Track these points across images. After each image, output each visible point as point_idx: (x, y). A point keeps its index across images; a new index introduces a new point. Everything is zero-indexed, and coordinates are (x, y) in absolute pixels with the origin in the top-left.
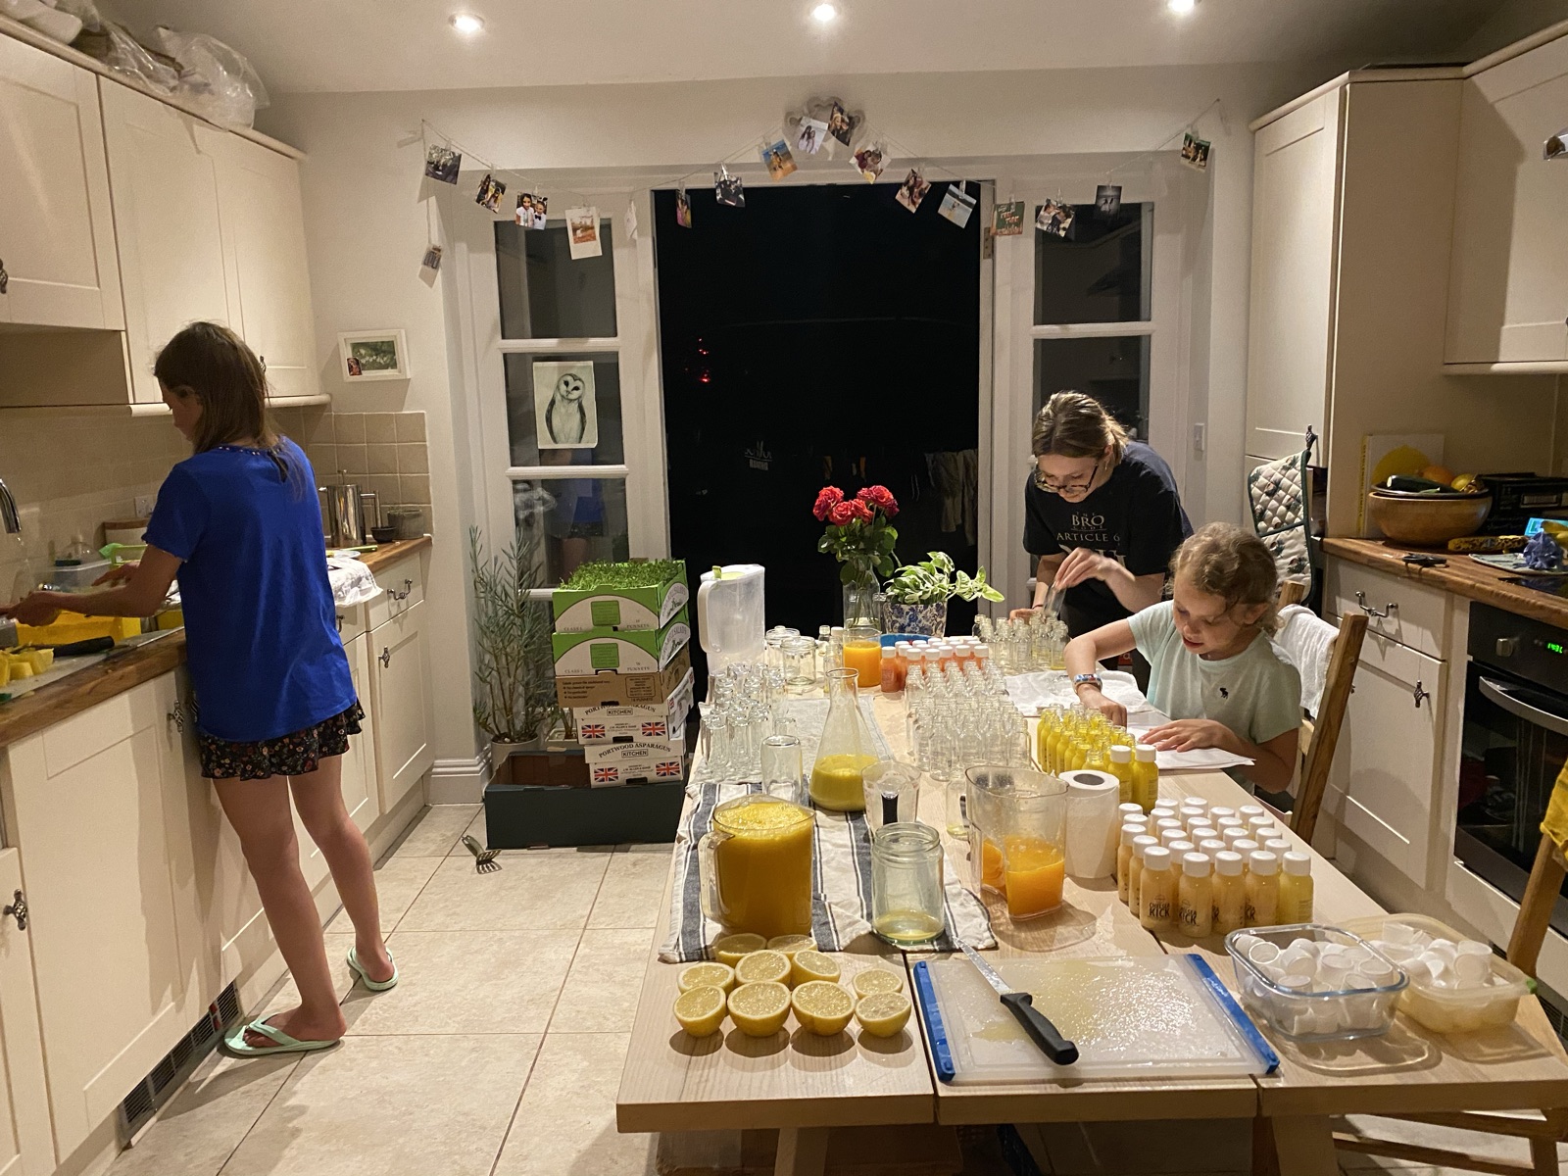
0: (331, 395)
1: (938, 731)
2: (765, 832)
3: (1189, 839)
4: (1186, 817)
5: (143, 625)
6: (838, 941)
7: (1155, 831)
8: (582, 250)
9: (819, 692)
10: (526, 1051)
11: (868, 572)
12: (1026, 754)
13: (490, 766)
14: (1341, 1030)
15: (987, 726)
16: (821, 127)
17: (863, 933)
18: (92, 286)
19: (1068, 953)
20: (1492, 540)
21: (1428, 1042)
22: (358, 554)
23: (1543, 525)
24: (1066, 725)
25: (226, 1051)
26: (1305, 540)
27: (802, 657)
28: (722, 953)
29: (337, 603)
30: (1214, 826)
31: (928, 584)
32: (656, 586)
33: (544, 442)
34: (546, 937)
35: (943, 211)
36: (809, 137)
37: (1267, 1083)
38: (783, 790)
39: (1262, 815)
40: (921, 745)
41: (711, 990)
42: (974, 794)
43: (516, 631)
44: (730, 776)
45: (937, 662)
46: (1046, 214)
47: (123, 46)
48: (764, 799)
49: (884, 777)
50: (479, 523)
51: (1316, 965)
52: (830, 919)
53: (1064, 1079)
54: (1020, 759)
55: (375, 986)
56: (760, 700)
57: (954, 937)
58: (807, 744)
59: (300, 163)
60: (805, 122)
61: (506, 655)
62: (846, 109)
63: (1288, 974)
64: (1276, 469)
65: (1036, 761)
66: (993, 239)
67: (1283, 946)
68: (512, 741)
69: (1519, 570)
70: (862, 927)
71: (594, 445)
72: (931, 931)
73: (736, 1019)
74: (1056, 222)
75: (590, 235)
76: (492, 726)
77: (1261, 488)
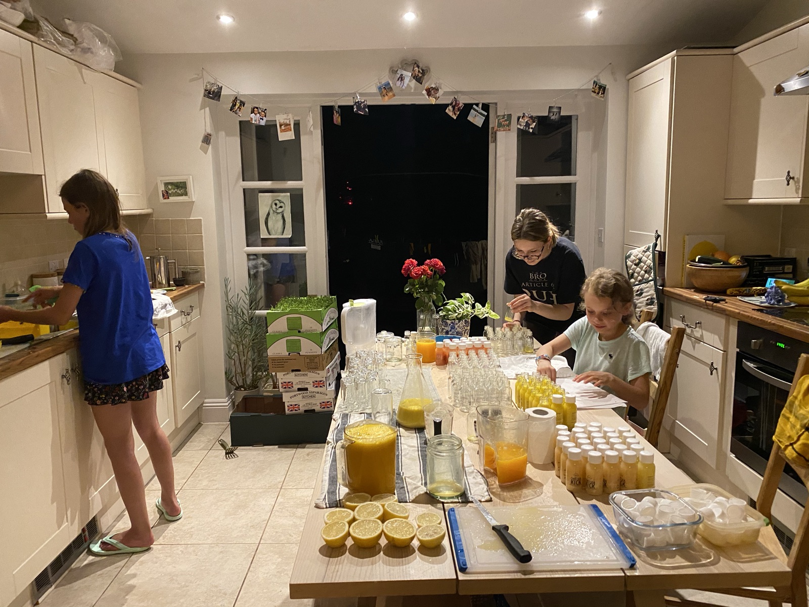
0: (153, 209)
1: (464, 386)
2: (371, 440)
3: (591, 444)
4: (590, 432)
5: (51, 329)
6: (409, 497)
7: (574, 439)
8: (285, 136)
9: (404, 365)
10: (249, 553)
11: (430, 303)
12: (509, 399)
13: (233, 403)
14: (669, 545)
15: (489, 384)
16: (408, 74)
17: (422, 493)
18: (26, 151)
19: (528, 503)
20: (749, 289)
21: (713, 551)
22: (165, 292)
23: (775, 282)
24: (530, 384)
25: (90, 553)
26: (654, 289)
27: (395, 347)
28: (348, 503)
29: (153, 318)
30: (604, 437)
31: (460, 310)
32: (321, 309)
33: (264, 235)
34: (261, 493)
35: (470, 118)
36: (402, 80)
37: (630, 573)
38: (383, 417)
39: (629, 431)
40: (455, 393)
41: (341, 523)
42: (480, 420)
43: (248, 333)
44: (356, 409)
45: (464, 350)
46: (523, 121)
47: (45, 28)
48: (372, 422)
49: (435, 410)
50: (230, 276)
51: (655, 510)
52: (405, 485)
53: (524, 571)
54: (506, 401)
55: (170, 518)
56: (372, 369)
57: (469, 495)
58: (397, 393)
59: (139, 89)
60: (400, 72)
61: (243, 345)
62: (421, 65)
63: (641, 515)
64: (640, 252)
65: (515, 402)
66: (496, 133)
67: (639, 500)
68: (245, 390)
69: (763, 305)
70: (421, 490)
71: (290, 236)
72: (457, 491)
73: (354, 538)
74: (527, 125)
75: (288, 128)
76: (235, 382)
77: (632, 262)
